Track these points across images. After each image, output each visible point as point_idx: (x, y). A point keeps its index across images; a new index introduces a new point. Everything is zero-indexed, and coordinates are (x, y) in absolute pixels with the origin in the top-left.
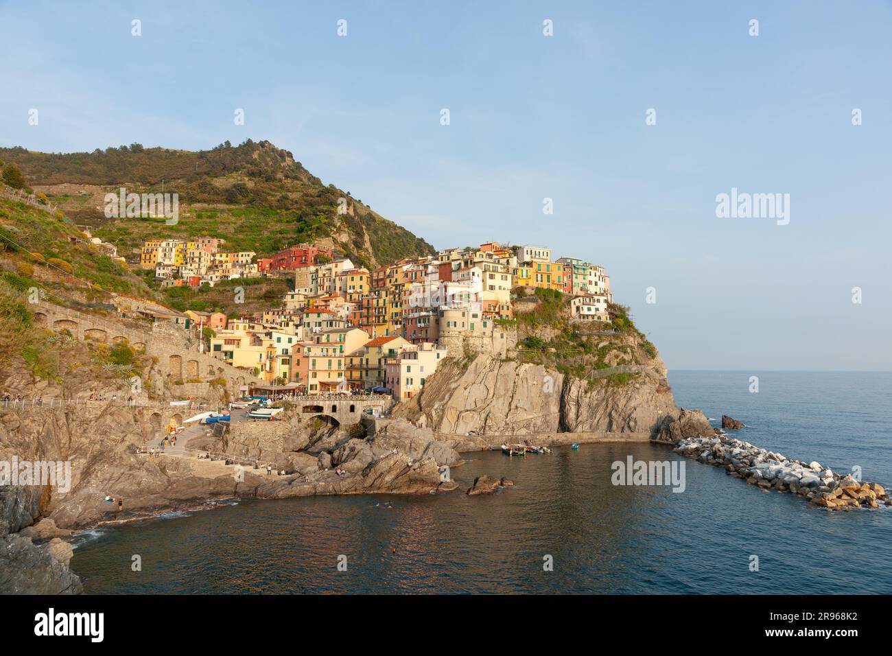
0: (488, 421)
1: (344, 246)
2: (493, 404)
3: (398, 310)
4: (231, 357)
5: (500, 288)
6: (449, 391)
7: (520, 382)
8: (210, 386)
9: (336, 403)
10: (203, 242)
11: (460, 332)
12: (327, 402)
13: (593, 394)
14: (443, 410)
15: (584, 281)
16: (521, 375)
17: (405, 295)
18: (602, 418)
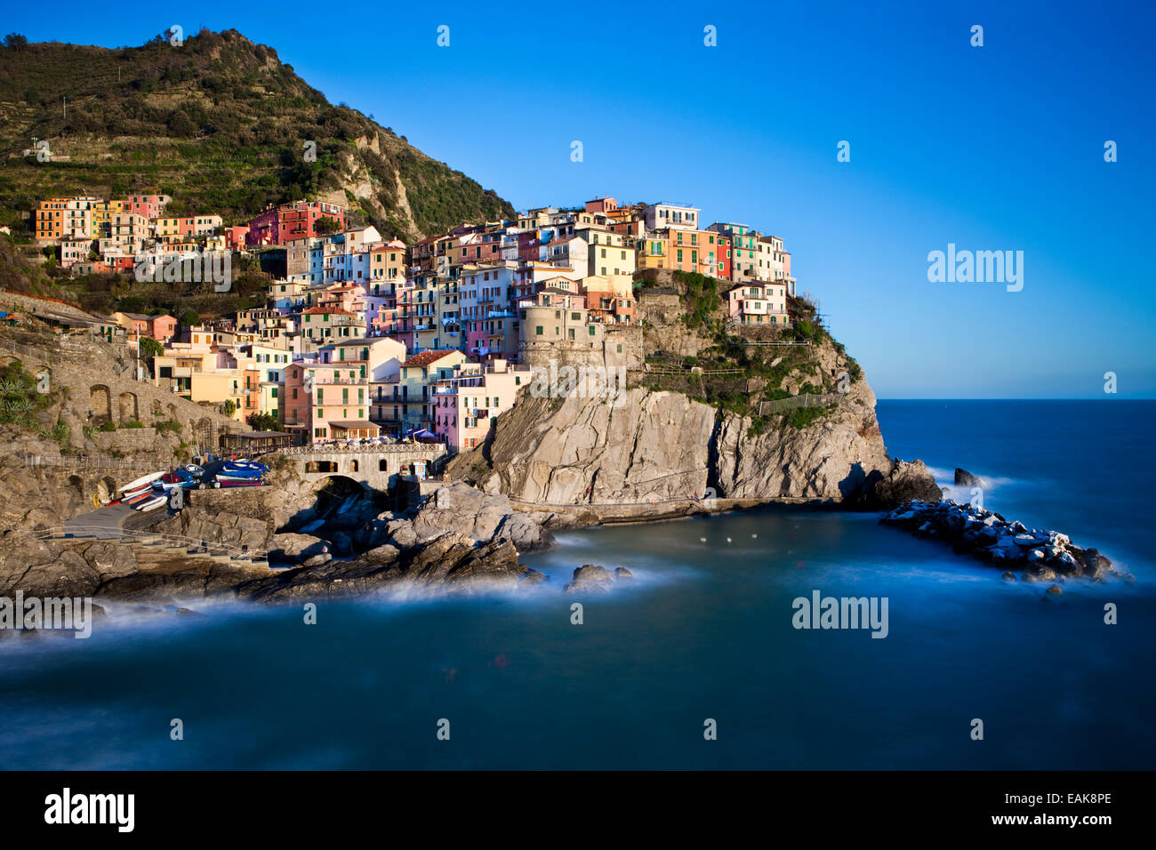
0: (597, 482)
1: (365, 203)
2: (605, 455)
3: (453, 308)
4: (189, 386)
5: (617, 271)
6: (534, 436)
7: (647, 422)
8: (157, 433)
9: (358, 457)
10: (135, 200)
11: (553, 344)
12: (343, 456)
13: (761, 439)
14: (526, 466)
15: (751, 261)
16: (650, 410)
17: (464, 283)
18: (774, 476)
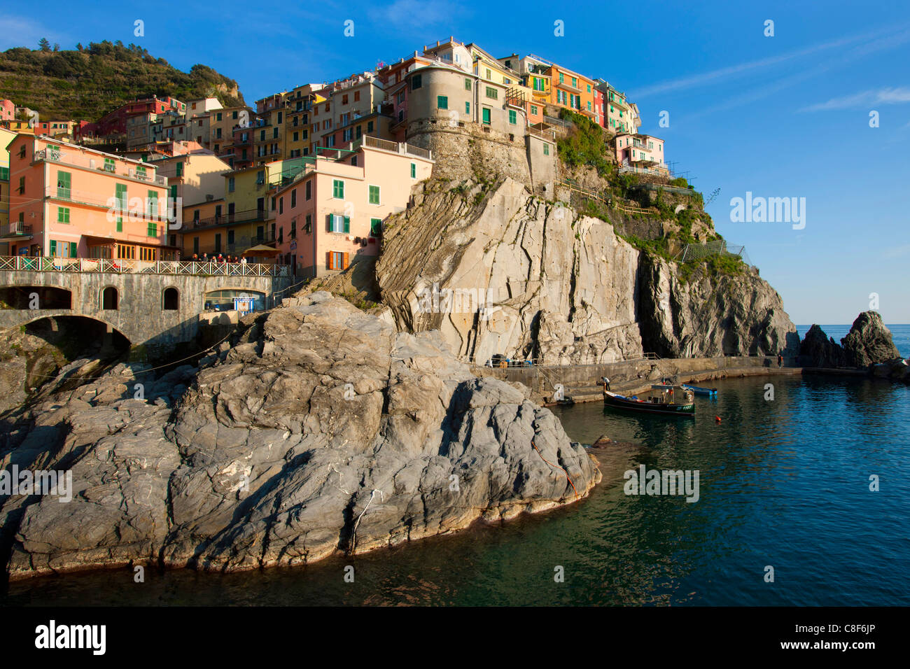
0: (540, 331)
2: (544, 292)
6: (449, 250)
7: (582, 252)
9: (117, 281)
11: (461, 124)
12: (85, 278)
13: (693, 286)
15: (621, 120)
16: (584, 238)
17: (316, 113)
18: (718, 331)
